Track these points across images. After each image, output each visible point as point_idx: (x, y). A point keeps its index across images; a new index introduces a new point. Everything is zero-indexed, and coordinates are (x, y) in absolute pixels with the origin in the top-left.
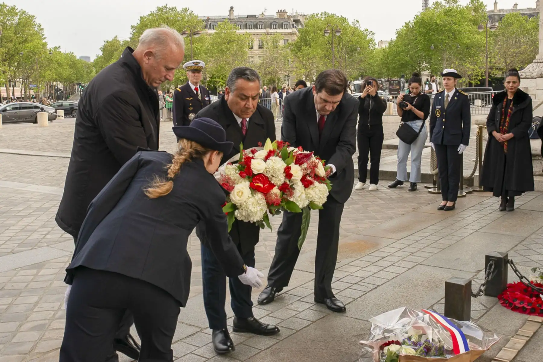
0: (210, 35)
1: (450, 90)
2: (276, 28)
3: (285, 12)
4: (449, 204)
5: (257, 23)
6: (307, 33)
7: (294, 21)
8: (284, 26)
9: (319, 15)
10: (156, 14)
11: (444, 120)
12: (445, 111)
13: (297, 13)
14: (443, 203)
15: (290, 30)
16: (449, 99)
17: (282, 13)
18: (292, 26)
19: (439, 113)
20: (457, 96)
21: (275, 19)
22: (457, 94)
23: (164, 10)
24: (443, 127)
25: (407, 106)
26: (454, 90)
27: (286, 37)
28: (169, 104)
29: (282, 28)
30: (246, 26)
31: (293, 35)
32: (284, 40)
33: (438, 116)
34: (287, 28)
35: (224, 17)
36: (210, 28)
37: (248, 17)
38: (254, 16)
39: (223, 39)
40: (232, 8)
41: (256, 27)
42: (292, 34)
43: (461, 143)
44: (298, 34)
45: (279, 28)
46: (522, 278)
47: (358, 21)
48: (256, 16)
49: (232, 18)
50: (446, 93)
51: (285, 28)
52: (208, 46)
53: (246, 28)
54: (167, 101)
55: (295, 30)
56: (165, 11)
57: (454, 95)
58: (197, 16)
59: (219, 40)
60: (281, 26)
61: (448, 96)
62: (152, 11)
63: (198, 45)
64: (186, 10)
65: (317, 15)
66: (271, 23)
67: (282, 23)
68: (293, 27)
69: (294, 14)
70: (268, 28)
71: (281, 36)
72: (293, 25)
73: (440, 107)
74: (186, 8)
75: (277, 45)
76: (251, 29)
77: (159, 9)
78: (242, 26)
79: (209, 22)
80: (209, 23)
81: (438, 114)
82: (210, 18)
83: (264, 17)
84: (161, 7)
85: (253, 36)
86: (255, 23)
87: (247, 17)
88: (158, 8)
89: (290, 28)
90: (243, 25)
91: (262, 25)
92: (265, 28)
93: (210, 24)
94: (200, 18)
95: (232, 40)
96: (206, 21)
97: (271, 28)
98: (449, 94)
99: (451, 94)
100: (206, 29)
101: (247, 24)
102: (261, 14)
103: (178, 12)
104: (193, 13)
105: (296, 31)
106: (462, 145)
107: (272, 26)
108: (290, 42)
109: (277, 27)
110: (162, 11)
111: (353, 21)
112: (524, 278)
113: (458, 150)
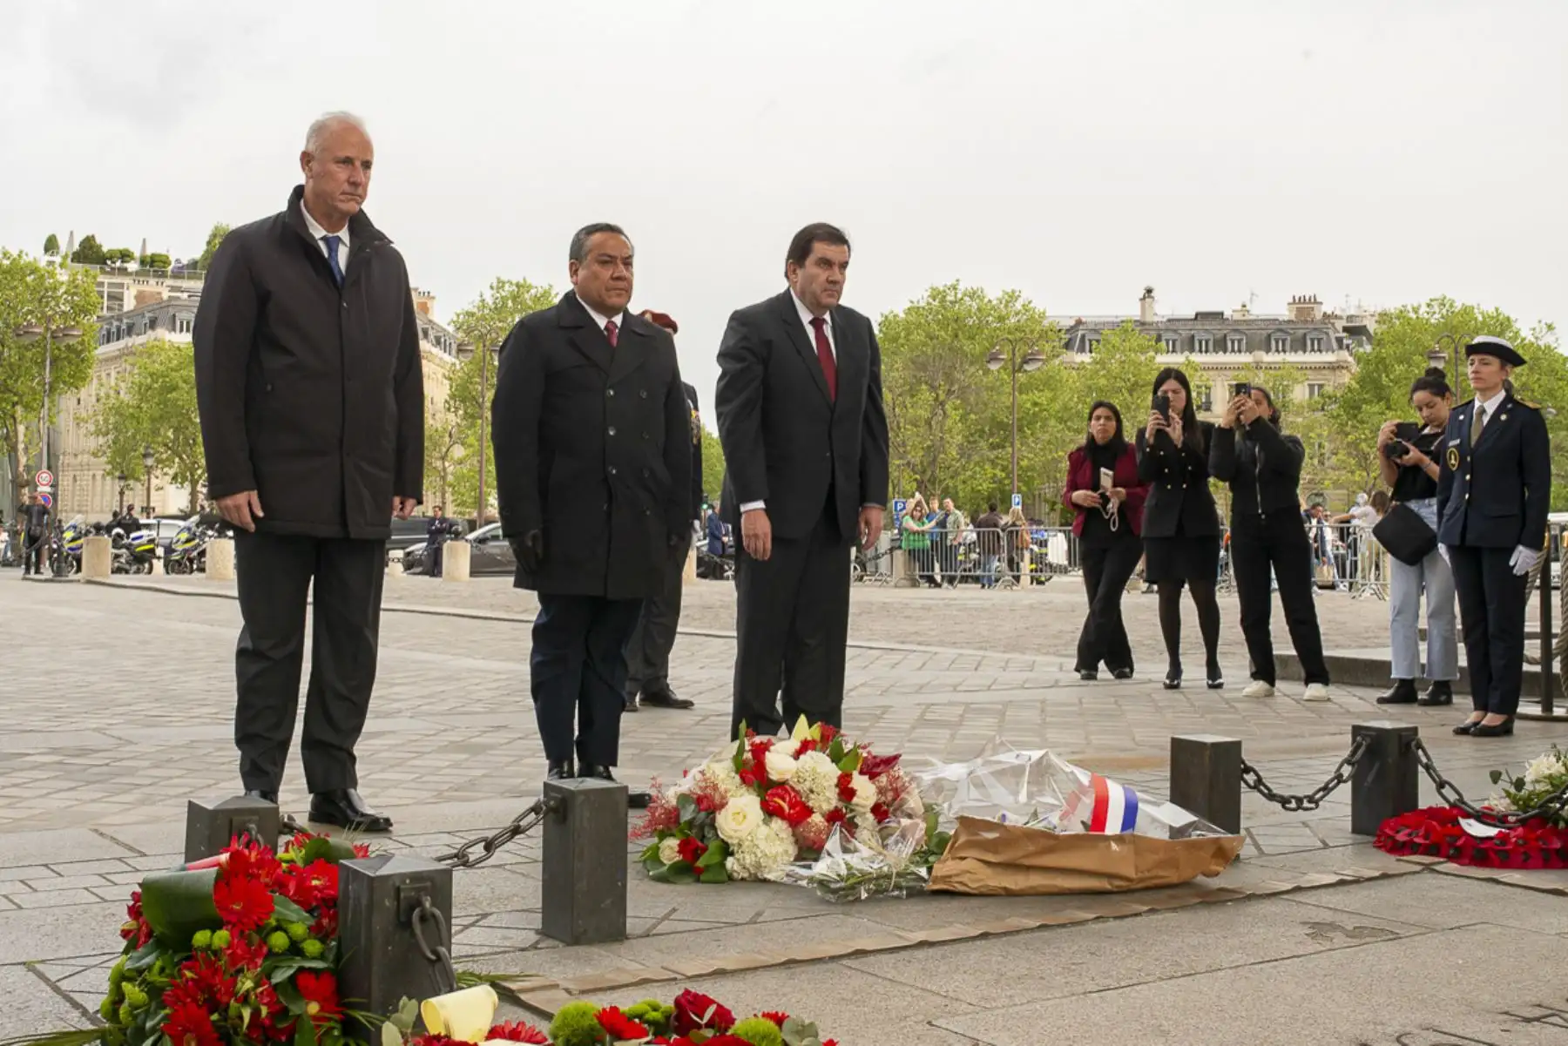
0: (1081, 367)
1: (1488, 393)
2: (1284, 351)
3: (1315, 302)
4: (1491, 719)
5: (1225, 336)
6: (1381, 363)
7: (1345, 329)
8: (1309, 343)
9: (1424, 309)
10: (923, 308)
11: (1468, 477)
12: (1472, 453)
13: (1359, 307)
14: (1472, 717)
15: (1329, 357)
16: (1486, 419)
17: (1304, 306)
18: (1335, 345)
19: (1455, 460)
20: (1508, 412)
21: (1280, 323)
22: (1510, 406)
23: (949, 298)
24: (1467, 496)
25: (1407, 452)
26: (1502, 395)
27: (1316, 379)
28: (912, 538)
29: (1305, 352)
30: (1190, 344)
31: (1338, 372)
32: (1311, 387)
33: (1454, 465)
34: (1320, 351)
35: (1124, 319)
36: (1082, 350)
37: (1199, 316)
38: (1218, 316)
39: (1115, 378)
40: (1149, 291)
41: (1221, 345)
42: (1335, 367)
43: (1519, 542)
44: (1355, 369)
45: (1294, 349)
46: (1443, 787)
47: (1550, 327)
48: (1222, 314)
49: (1149, 319)
50: (1477, 404)
51: (1313, 350)
52: (1071, 399)
53: (1192, 350)
54: (906, 530)
55: (1344, 355)
56: (952, 298)
57: (1501, 409)
58: (1043, 316)
59: (1103, 382)
60: (1300, 345)
61: (1483, 411)
62: (915, 300)
63: (1043, 397)
64: (1012, 297)
65: (1416, 311)
66: (1269, 336)
67: (1305, 335)
68: (1341, 347)
69: (1352, 312)
70: (1260, 349)
71: (1297, 374)
72: (1339, 340)
73: (1458, 441)
74: (1013, 292)
75: (1287, 399)
76: (1207, 351)
77: (936, 294)
78: (1178, 344)
79: (1080, 333)
80: (1077, 336)
81: (1453, 462)
82: (1084, 320)
83: (1248, 317)
84: (941, 289)
85: (1211, 373)
86: (1219, 335)
87: (1196, 318)
88: (933, 289)
89: (1330, 349)
90: (1182, 343)
91: (1240, 341)
92: (1250, 350)
93: (1083, 337)
94: (1050, 320)
95: (1141, 383)
96: (1068, 331)
97: (1268, 350)
98: (1486, 405)
99: (1491, 406)
100: (1070, 353)
101: (1193, 337)
102: (1240, 308)
103: (990, 301)
104: (1032, 305)
105: (1350, 359)
106: (1521, 548)
107: (1273, 343)
108: (1329, 389)
109: (1288, 347)
110: (943, 300)
111: (1536, 325)
112: (1447, 786)
113: (1512, 563)
